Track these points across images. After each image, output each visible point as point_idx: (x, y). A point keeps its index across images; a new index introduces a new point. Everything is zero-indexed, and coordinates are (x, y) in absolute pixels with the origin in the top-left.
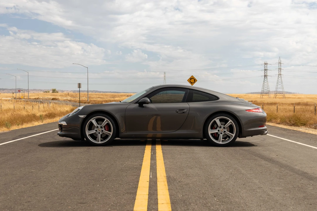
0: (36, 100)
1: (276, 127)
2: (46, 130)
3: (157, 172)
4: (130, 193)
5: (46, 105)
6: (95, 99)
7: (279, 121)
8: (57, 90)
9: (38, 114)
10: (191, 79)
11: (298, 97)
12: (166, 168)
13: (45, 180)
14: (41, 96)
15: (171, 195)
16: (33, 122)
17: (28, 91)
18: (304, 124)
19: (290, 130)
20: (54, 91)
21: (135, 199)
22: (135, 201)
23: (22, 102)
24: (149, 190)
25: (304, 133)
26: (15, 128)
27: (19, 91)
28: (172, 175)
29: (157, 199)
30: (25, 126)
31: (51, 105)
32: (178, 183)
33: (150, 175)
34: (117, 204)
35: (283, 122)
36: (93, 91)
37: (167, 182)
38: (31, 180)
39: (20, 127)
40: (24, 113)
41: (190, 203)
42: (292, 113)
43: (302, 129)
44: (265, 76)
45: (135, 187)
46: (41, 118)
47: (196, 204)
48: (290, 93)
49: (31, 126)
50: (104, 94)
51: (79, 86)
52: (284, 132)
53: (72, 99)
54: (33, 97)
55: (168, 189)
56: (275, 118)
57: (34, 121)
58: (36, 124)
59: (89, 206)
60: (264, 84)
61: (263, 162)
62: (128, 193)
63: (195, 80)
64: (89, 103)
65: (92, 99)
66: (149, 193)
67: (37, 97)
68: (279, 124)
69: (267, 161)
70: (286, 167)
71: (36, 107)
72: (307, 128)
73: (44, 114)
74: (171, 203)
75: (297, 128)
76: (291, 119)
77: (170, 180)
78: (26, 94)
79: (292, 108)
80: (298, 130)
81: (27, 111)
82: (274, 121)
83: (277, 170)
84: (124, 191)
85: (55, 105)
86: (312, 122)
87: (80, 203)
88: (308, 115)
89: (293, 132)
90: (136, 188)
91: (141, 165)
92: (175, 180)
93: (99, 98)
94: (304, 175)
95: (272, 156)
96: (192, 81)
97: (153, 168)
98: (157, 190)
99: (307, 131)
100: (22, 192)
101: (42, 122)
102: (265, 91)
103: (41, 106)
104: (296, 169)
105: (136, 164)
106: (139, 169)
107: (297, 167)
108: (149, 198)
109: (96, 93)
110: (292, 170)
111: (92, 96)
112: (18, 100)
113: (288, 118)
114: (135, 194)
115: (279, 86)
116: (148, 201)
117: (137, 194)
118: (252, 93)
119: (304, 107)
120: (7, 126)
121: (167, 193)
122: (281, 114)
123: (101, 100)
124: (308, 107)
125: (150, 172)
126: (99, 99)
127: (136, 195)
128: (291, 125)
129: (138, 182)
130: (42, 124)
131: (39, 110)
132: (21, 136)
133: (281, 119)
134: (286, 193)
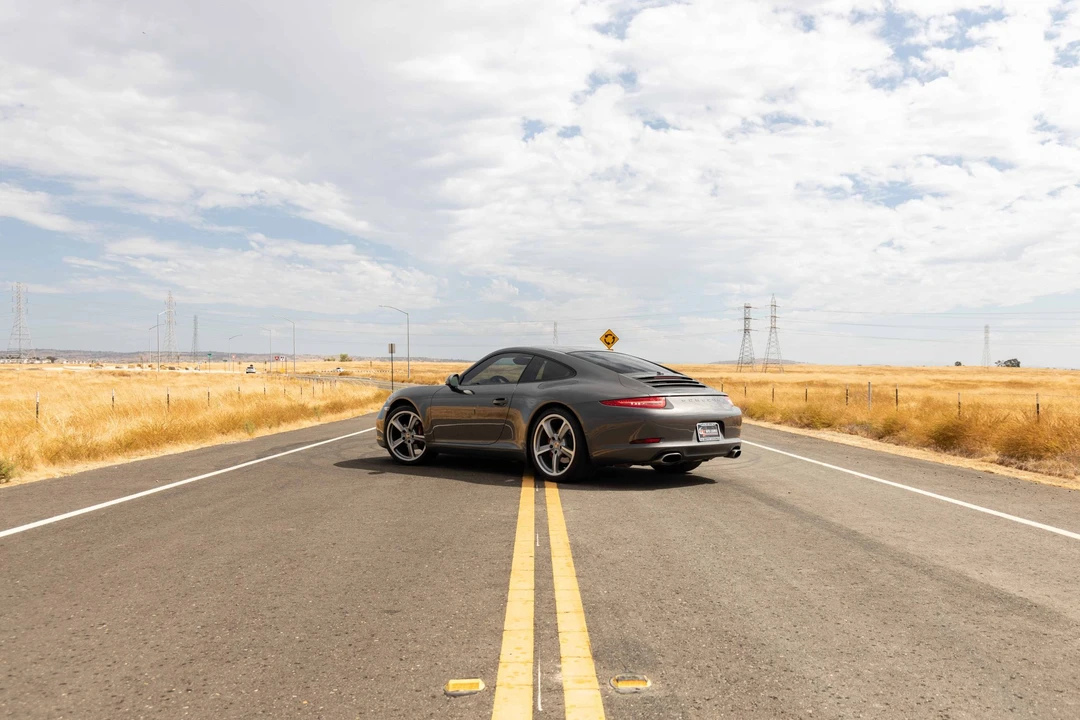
0: (309, 376)
1: (774, 430)
2: (325, 436)
3: (551, 533)
4: (496, 586)
5: (327, 386)
6: (422, 374)
7: (778, 418)
8: (349, 355)
9: (311, 405)
10: (606, 336)
11: (807, 370)
12: (567, 524)
13: (315, 552)
14: (319, 366)
15: (583, 591)
16: (300, 421)
17: (293, 357)
18: (828, 425)
19: (804, 436)
20: (344, 358)
21: (506, 601)
22: (505, 606)
23: (282, 381)
24: (537, 577)
25: (832, 443)
26: (263, 432)
27: (277, 359)
28: (581, 539)
29: (554, 600)
30: (285, 428)
31: (338, 385)
32: (595, 561)
33: (536, 541)
34: (466, 613)
35: (787, 420)
36: (417, 359)
37: (573, 557)
38: (285, 553)
39: (275, 431)
40: (283, 403)
41: (626, 612)
42: (802, 404)
43: (825, 435)
44: (746, 331)
45: (506, 571)
46: (315, 412)
47: (640, 614)
48: (792, 363)
49: (296, 429)
50: (439, 364)
51: (392, 348)
52: (792, 442)
53: (379, 374)
54: (305, 371)
55: (575, 575)
56: (771, 413)
57: (302, 418)
58: (306, 424)
59: (406, 619)
60: (743, 345)
61: (764, 508)
62: (490, 586)
63: (614, 338)
64: (410, 381)
65: (416, 375)
66: (537, 585)
67: (310, 370)
68: (779, 423)
69: (771, 505)
70: (814, 519)
71: (308, 391)
72: (836, 433)
73: (323, 403)
74: (585, 612)
75: (816, 431)
76: (802, 415)
77: (579, 553)
78: (290, 364)
79: (801, 391)
80: (818, 436)
81: (289, 399)
82: (769, 417)
83: (796, 526)
84: (483, 581)
85: (345, 386)
86: (843, 420)
87: (388, 612)
88: (835, 408)
89: (809, 440)
90: (508, 572)
91: (516, 517)
92: (589, 552)
93: (429, 371)
94: (852, 536)
95: (780, 495)
96: (609, 339)
97: (541, 525)
98: (552, 578)
99: (836, 439)
100: (263, 583)
101: (319, 421)
102: (746, 359)
103: (318, 387)
104: (833, 523)
105: (505, 514)
106: (511, 525)
107: (834, 520)
108: (536, 597)
109: (425, 363)
110: (827, 525)
111: (416, 368)
112: (274, 375)
113: (797, 412)
114: (506, 586)
115: (772, 350)
116: (536, 607)
117: (510, 588)
118: (720, 363)
119: (822, 390)
120: (247, 429)
121: (573, 583)
122: (783, 405)
123: (434, 375)
124: (830, 391)
125: (536, 533)
126: (429, 375)
127: (508, 589)
128: (802, 427)
129: (511, 557)
130: (317, 424)
131: (313, 396)
132: (274, 451)
133: (783, 414)
134: (826, 582)
